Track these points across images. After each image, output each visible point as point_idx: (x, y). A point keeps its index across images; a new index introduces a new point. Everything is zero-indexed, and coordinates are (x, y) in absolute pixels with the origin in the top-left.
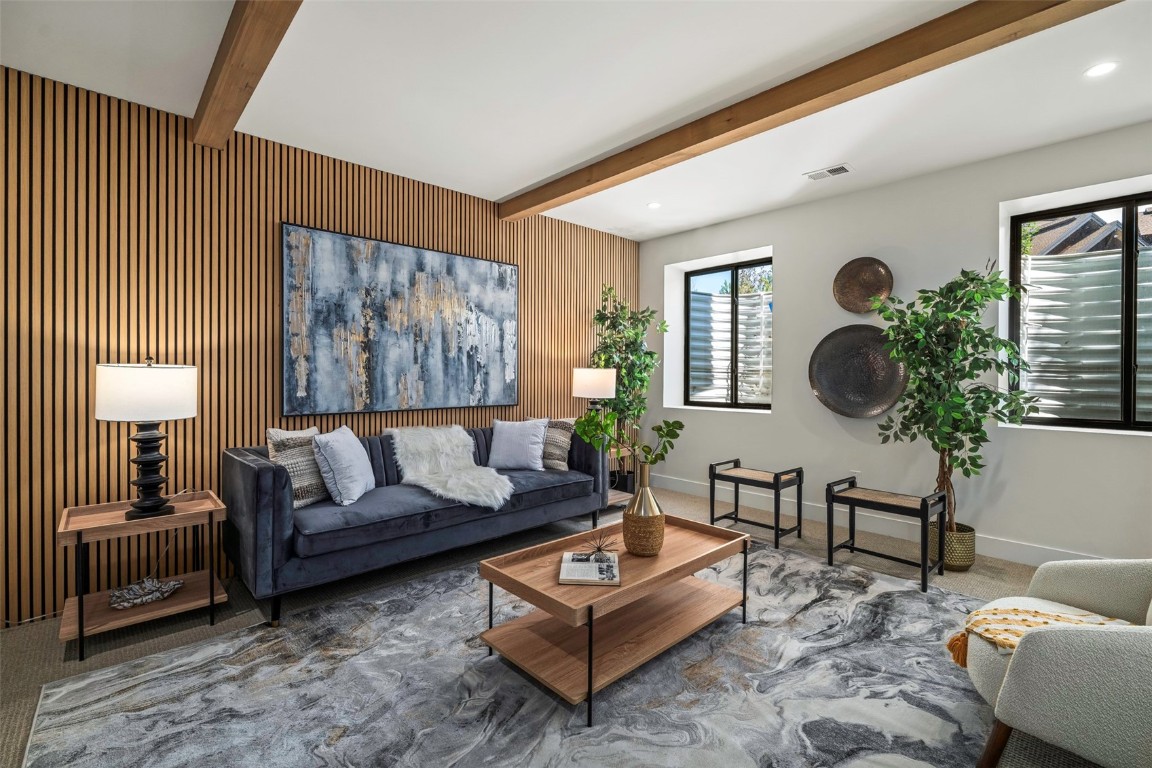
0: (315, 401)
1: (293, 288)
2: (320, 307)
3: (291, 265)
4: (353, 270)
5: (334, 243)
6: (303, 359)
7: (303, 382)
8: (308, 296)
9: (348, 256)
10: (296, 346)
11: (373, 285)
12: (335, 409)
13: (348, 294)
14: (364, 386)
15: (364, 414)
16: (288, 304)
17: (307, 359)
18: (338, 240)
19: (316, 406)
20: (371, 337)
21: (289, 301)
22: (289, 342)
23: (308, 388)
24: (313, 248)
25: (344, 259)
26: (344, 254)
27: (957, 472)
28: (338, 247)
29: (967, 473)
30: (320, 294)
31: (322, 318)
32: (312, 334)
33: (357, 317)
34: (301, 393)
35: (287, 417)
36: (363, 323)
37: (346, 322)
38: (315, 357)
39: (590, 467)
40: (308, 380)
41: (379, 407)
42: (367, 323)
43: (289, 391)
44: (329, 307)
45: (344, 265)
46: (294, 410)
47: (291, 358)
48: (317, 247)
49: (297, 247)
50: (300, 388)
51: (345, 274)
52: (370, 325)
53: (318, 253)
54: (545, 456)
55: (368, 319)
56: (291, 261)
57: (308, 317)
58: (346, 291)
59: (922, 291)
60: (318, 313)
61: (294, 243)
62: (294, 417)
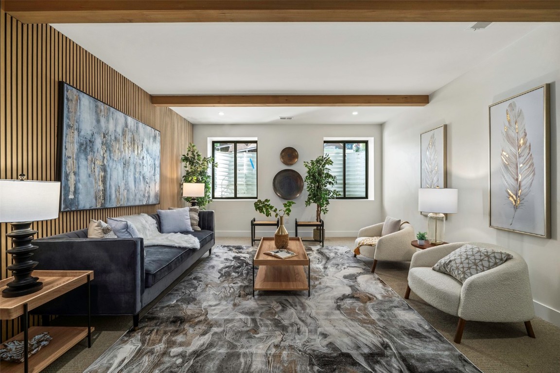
0: (78, 201)
1: (69, 126)
2: (82, 141)
3: (69, 111)
4: (98, 121)
5: (90, 102)
6: (73, 174)
7: (72, 189)
8: (76, 133)
9: (96, 112)
10: (70, 165)
11: (107, 132)
12: (87, 207)
13: (96, 135)
14: (101, 193)
15: (100, 209)
16: (66, 137)
17: (75, 174)
18: (92, 101)
19: (78, 205)
20: (105, 163)
21: (67, 134)
22: (66, 162)
23: (75, 192)
24: (80, 103)
25: (94, 114)
26: (95, 110)
27: (322, 213)
28: (91, 105)
29: (324, 213)
30: (82, 133)
31: (83, 148)
32: (78, 159)
33: (99, 150)
34: (71, 196)
35: (63, 213)
36: (102, 154)
37: (94, 152)
38: (79, 172)
39: (210, 227)
40: (75, 188)
41: (108, 205)
42: (104, 154)
43: (65, 195)
44: (86, 141)
45: (94, 117)
46: (66, 207)
47: (66, 173)
48: (82, 103)
49: (72, 100)
50: (71, 193)
51: (94, 122)
52: (105, 155)
53: (82, 107)
54: (192, 225)
55: (104, 151)
56: (69, 109)
57: (76, 146)
58: (95, 133)
59: (312, 161)
60: (82, 144)
61: (70, 97)
62: (66, 212)
